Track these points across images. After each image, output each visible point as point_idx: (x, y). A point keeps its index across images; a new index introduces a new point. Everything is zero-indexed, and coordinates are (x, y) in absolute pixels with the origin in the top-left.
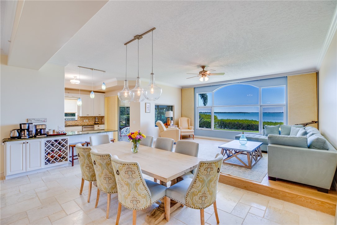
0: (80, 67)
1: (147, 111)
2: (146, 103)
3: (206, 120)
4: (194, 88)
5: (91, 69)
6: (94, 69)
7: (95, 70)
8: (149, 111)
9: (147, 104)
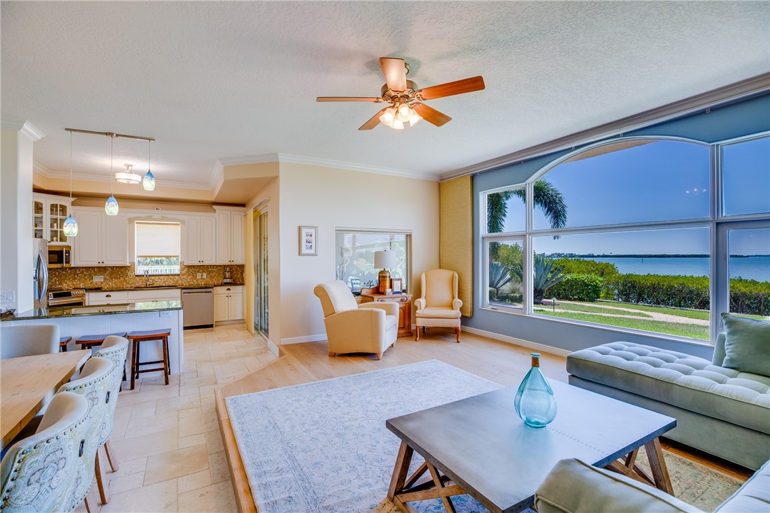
0: (71, 130)
1: (304, 251)
2: (300, 228)
3: (574, 276)
4: (473, 177)
5: (106, 134)
6: (117, 135)
7: (119, 137)
8: (312, 251)
9: (304, 231)
